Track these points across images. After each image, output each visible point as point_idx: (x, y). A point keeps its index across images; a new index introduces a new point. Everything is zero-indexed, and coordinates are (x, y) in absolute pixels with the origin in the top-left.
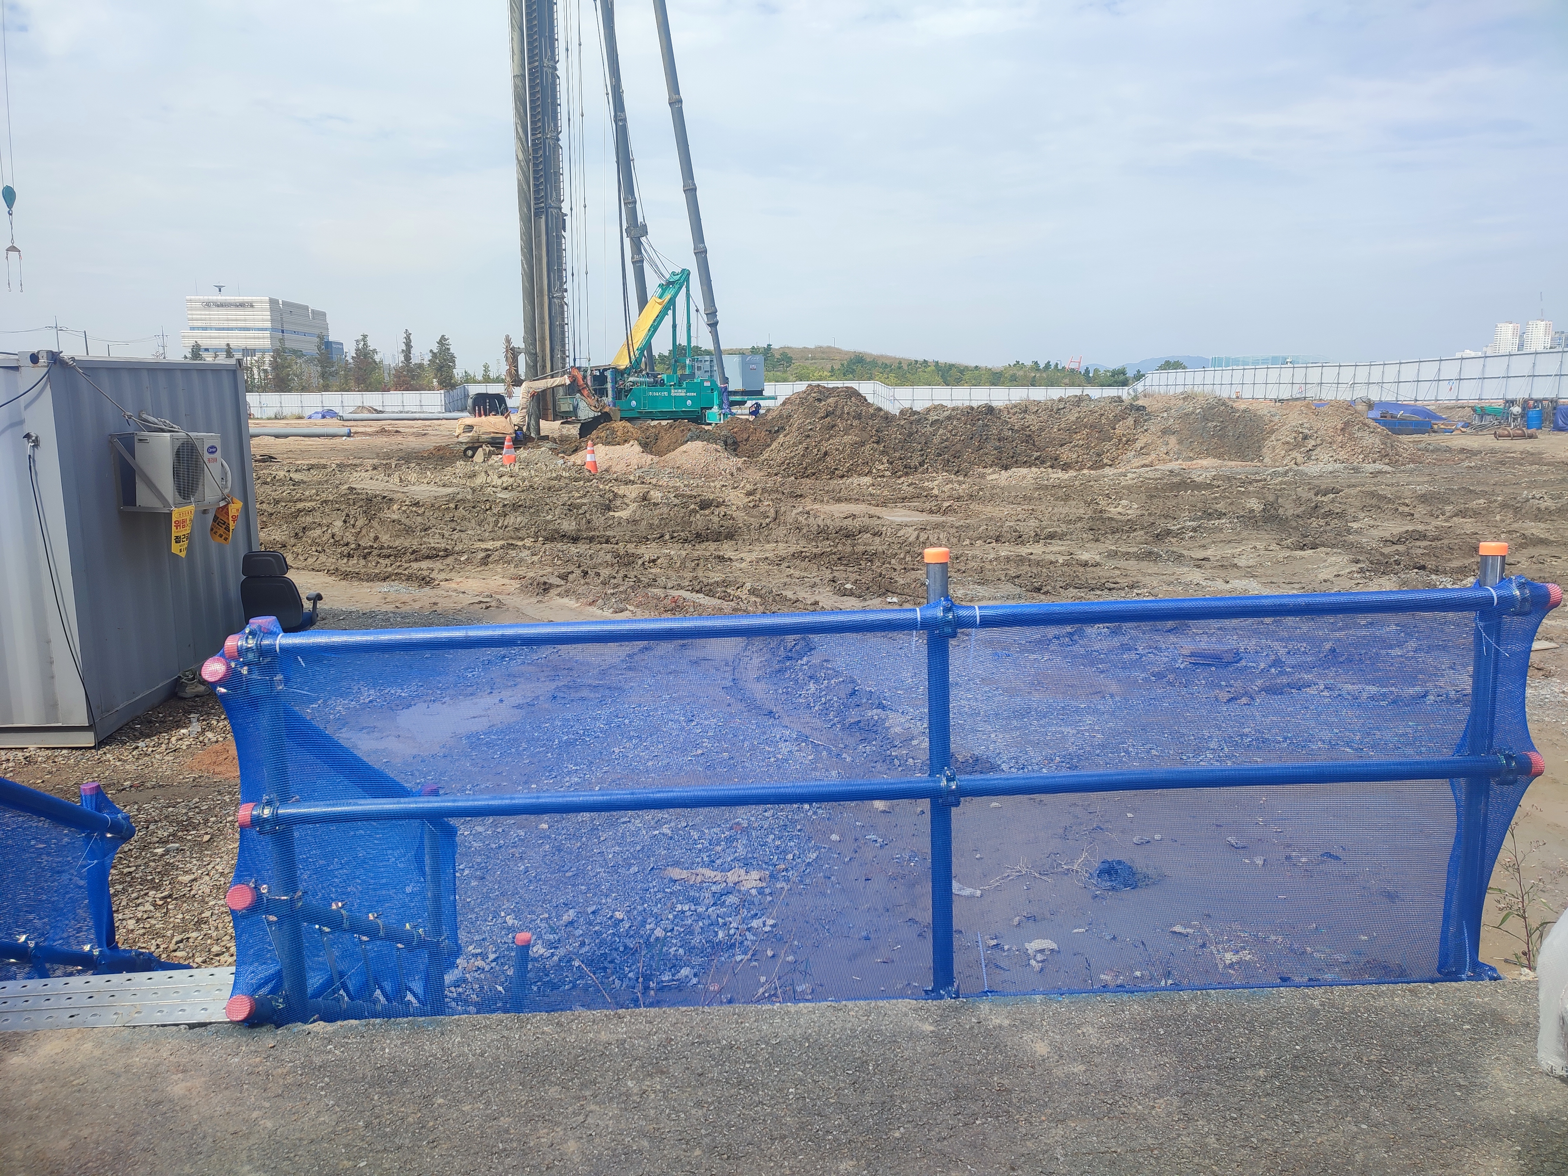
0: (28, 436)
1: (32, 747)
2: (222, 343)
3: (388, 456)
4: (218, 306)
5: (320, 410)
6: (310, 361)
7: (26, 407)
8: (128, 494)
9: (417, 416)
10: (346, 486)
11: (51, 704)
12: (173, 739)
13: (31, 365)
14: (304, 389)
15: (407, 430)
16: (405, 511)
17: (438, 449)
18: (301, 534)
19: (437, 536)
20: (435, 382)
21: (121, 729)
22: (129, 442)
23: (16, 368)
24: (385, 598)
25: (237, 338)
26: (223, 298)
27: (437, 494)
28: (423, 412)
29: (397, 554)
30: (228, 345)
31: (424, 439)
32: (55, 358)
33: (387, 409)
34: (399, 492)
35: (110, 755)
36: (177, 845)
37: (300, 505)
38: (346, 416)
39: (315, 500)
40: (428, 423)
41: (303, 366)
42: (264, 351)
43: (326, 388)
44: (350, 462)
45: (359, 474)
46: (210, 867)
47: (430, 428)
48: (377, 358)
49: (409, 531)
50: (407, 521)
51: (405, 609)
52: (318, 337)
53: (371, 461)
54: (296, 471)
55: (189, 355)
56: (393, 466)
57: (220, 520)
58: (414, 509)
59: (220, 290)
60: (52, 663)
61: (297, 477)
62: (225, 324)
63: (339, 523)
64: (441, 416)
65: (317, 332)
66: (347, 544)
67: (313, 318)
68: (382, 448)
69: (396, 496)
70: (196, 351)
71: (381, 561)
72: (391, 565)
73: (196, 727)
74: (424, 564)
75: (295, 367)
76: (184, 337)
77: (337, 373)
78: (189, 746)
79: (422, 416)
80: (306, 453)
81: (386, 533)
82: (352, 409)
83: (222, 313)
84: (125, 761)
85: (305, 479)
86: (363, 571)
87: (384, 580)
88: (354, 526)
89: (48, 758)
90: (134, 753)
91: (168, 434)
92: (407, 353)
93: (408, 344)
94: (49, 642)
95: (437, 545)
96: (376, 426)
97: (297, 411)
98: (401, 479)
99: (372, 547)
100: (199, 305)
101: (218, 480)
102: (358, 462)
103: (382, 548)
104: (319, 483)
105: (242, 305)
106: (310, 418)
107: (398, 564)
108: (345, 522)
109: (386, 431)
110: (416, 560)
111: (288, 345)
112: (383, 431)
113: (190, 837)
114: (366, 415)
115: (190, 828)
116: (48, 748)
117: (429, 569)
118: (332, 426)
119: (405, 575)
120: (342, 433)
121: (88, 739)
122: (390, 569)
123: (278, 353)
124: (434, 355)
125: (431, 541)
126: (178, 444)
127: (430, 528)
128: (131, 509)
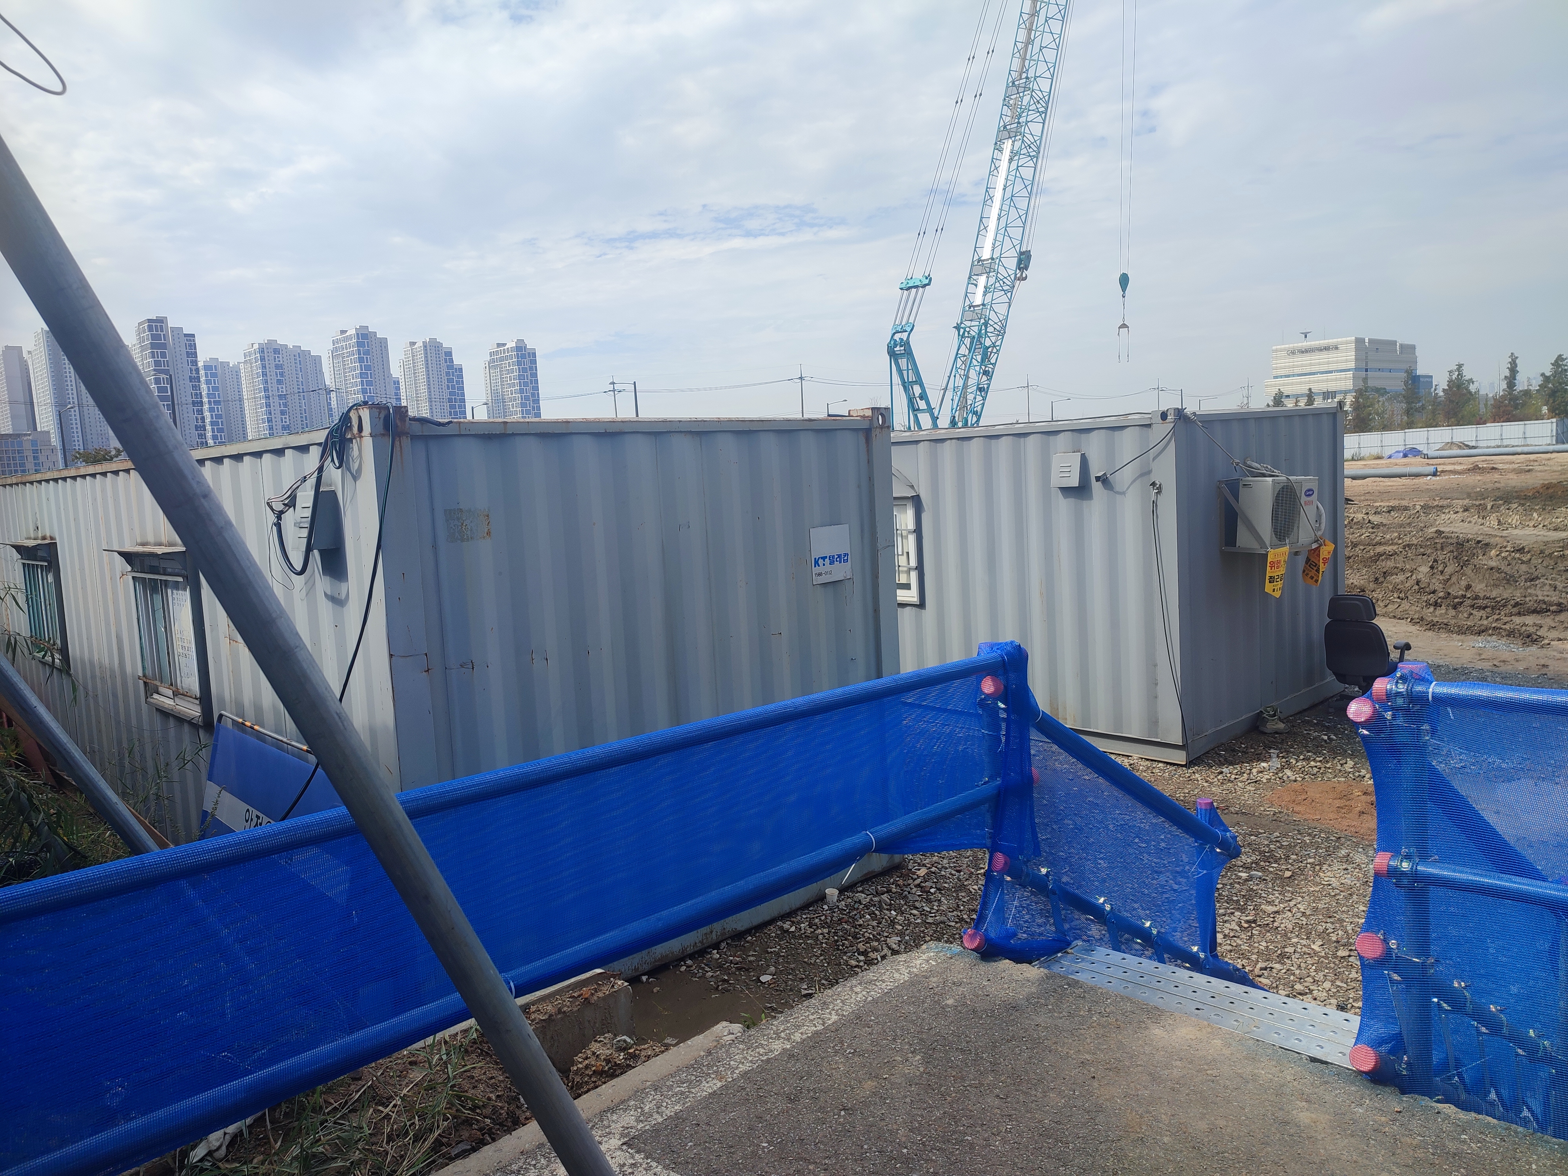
0: (1153, 484)
1: (1135, 756)
2: (1304, 389)
3: (1482, 496)
4: (1303, 352)
5: (1402, 448)
6: (1395, 397)
7: (1154, 459)
8: (1230, 536)
9: (1519, 449)
10: (1434, 530)
11: (1153, 722)
12: (1255, 771)
13: (1161, 421)
14: (1386, 427)
15: (1506, 466)
16: (1505, 558)
17: (1548, 487)
18: (1381, 579)
19: (1547, 587)
20: (1545, 409)
21: (1207, 753)
22: (1234, 487)
23: (1149, 426)
24: (1480, 655)
25: (1318, 381)
26: (1309, 343)
27: (1545, 539)
28: (1528, 445)
29: (1496, 606)
30: (1310, 389)
31: (1528, 476)
32: (1180, 414)
33: (1481, 444)
34: (1496, 536)
35: (1199, 775)
36: (1260, 874)
37: (1380, 549)
38: (1431, 453)
39: (1396, 544)
40: (1532, 457)
41: (1386, 404)
42: (1346, 392)
43: (1410, 425)
44: (1436, 503)
45: (1448, 516)
46: (1292, 903)
47: (1536, 464)
48: (1472, 388)
49: (1510, 580)
50: (1507, 569)
51: (1503, 668)
52: (1407, 371)
53: (1460, 502)
54: (1375, 513)
55: (1271, 403)
56: (1489, 507)
57: (1311, 563)
58: (1518, 555)
59: (1306, 337)
60: (1156, 684)
61: (1376, 519)
62: (1308, 370)
63: (1425, 569)
64: (1551, 448)
65: (1405, 366)
66: (1434, 592)
67: (1401, 353)
68: (1474, 487)
69: (1493, 541)
70: (1278, 399)
71: (1474, 612)
72: (1488, 617)
73: (1276, 763)
74: (1530, 620)
75: (1376, 406)
76: (1267, 386)
77: (1423, 407)
78: (1269, 780)
79: (1526, 449)
80: (1385, 495)
81: (1480, 582)
82: (1438, 446)
83: (1306, 359)
84: (1211, 783)
85: (1385, 522)
86: (1453, 622)
87: (1479, 633)
88: (1442, 572)
89: (1148, 768)
90: (1219, 777)
91: (1270, 479)
92: (1511, 380)
93: (1513, 370)
94: (1155, 665)
95: (1546, 599)
96: (1467, 463)
97: (1375, 451)
98: (1499, 521)
99: (1464, 596)
100: (1284, 353)
101: (1313, 522)
102: (1445, 503)
103: (1477, 597)
104: (1401, 526)
105: (1327, 349)
106: (1390, 457)
107: (1496, 617)
108: (1432, 567)
109: (1480, 468)
110: (1519, 614)
111: (1371, 383)
112: (1475, 469)
113: (1271, 869)
114: (1456, 452)
115: (1271, 860)
116: (1148, 760)
117: (1535, 625)
118: (1415, 465)
119: (1505, 630)
120: (1427, 473)
121: (1180, 757)
122: (1485, 622)
123: (1360, 393)
124: (1546, 379)
125: (1539, 593)
126: (1279, 487)
127: (1537, 578)
128: (1232, 549)
